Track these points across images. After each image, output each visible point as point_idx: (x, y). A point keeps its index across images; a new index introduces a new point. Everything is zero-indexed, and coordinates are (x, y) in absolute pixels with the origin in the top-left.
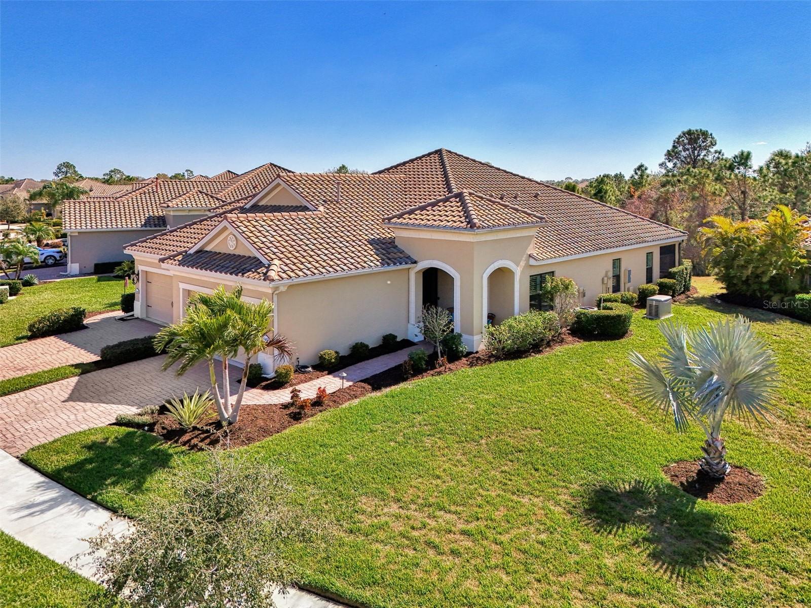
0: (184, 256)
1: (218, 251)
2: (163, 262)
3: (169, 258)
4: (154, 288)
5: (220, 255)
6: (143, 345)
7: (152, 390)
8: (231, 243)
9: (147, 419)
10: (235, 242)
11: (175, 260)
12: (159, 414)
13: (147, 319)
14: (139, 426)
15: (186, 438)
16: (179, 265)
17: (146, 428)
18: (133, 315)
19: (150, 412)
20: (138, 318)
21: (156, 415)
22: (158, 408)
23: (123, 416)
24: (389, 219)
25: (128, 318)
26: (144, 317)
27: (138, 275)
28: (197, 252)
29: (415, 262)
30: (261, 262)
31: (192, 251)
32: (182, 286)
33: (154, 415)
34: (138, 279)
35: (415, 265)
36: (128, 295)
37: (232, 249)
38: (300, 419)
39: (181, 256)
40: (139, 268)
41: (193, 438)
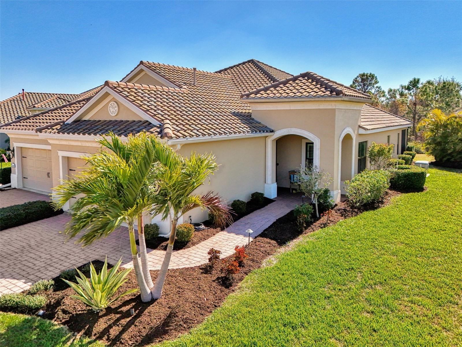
0: (61, 125)
1: (97, 119)
2: (41, 132)
3: (47, 128)
4: (30, 162)
5: (100, 122)
6: (24, 211)
7: (40, 257)
8: (112, 110)
9: (41, 300)
10: (117, 109)
11: (53, 129)
12: (55, 291)
13: (24, 189)
14: (31, 310)
15: (101, 325)
16: (58, 133)
17: (41, 312)
18: (10, 186)
19: (42, 288)
20: (15, 188)
21: (51, 291)
22: (53, 282)
23: (8, 298)
24: (248, 96)
25: (6, 189)
26: (21, 187)
27: (13, 151)
28: (75, 122)
29: (272, 131)
30: (151, 123)
31: (70, 121)
32: (61, 154)
33: (49, 293)
34: (14, 155)
35: (272, 133)
36: (5, 169)
37: (113, 115)
38: (231, 285)
39: (59, 126)
40: (14, 145)
41: (110, 327)
